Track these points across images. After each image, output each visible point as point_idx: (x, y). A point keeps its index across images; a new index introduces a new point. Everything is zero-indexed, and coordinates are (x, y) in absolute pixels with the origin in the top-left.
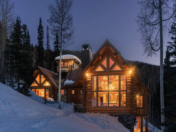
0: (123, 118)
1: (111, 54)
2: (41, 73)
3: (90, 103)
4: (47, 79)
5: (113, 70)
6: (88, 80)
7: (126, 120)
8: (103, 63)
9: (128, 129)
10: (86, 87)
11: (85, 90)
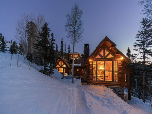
0: (115, 89)
1: (106, 47)
2: (61, 60)
3: (91, 78)
4: (65, 64)
5: (108, 57)
6: (90, 63)
7: (118, 91)
8: (100, 53)
9: (120, 97)
10: (89, 68)
11: (88, 70)
